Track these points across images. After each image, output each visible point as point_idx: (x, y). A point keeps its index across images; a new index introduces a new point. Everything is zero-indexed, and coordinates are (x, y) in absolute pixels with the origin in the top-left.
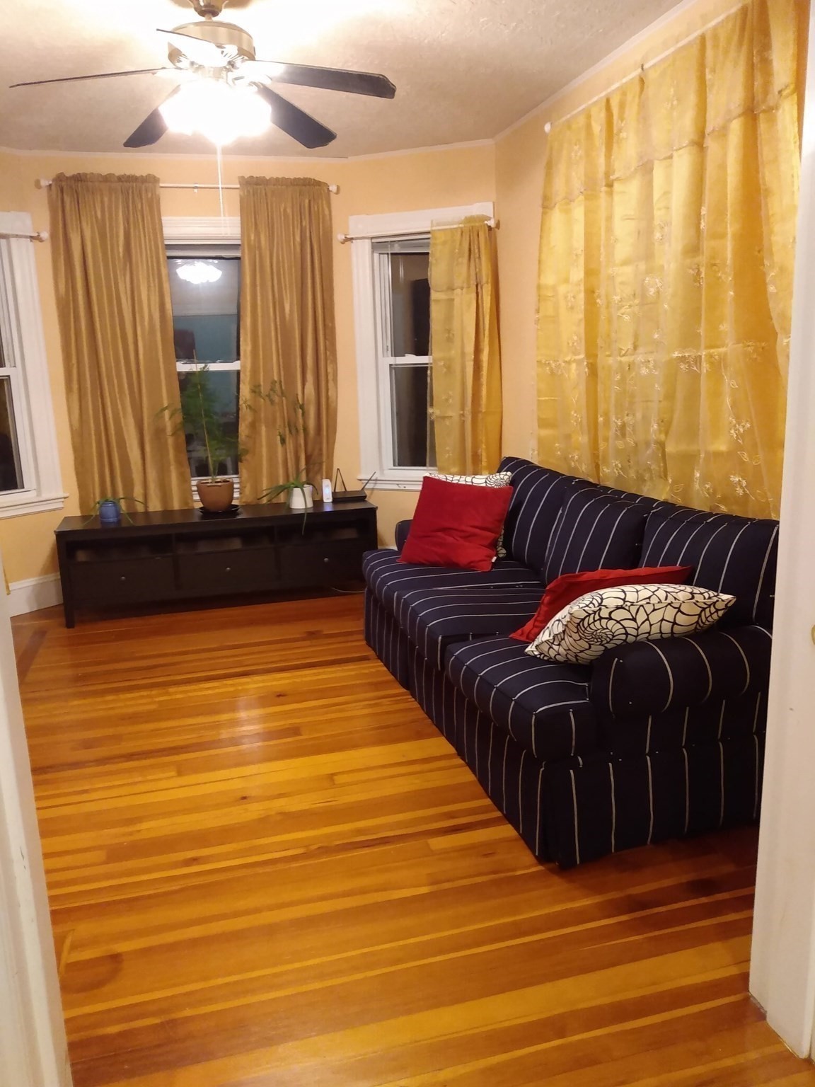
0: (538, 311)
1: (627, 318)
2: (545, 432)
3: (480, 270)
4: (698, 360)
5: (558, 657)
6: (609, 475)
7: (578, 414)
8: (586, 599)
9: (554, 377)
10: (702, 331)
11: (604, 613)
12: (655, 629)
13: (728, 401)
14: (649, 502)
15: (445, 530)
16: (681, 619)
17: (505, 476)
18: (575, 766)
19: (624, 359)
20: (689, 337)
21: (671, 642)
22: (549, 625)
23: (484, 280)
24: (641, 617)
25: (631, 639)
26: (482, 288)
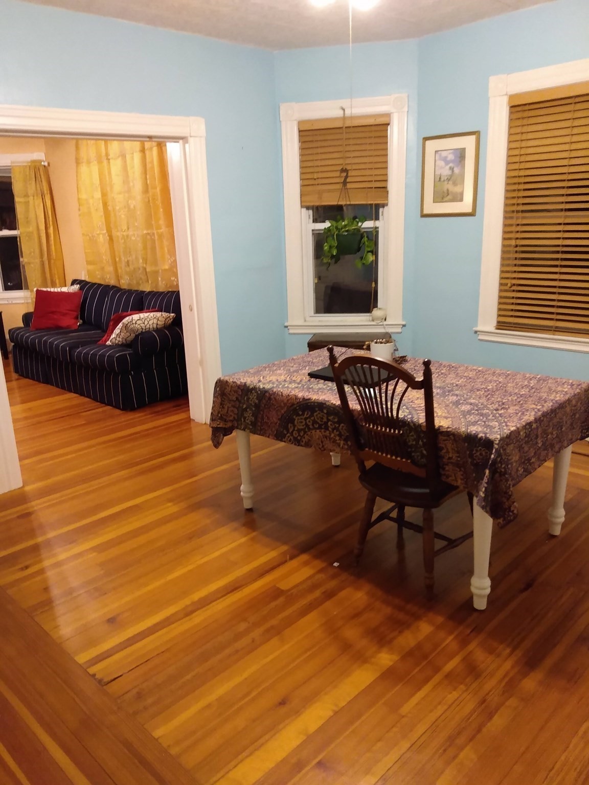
0: (79, 210)
1: (123, 216)
2: (91, 267)
3: (43, 186)
4: (154, 234)
5: (119, 343)
6: (124, 283)
7: (106, 257)
8: (127, 318)
9: (92, 241)
10: (153, 222)
11: (134, 322)
12: (151, 327)
13: (166, 249)
14: (143, 292)
15: (53, 312)
16: (159, 322)
17: (76, 287)
18: (131, 374)
19: (124, 233)
20: (149, 225)
21: (157, 330)
22: (114, 331)
23: (45, 192)
24: (146, 322)
25: (144, 331)
26: (44, 196)
